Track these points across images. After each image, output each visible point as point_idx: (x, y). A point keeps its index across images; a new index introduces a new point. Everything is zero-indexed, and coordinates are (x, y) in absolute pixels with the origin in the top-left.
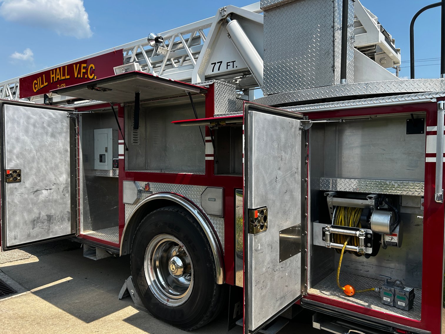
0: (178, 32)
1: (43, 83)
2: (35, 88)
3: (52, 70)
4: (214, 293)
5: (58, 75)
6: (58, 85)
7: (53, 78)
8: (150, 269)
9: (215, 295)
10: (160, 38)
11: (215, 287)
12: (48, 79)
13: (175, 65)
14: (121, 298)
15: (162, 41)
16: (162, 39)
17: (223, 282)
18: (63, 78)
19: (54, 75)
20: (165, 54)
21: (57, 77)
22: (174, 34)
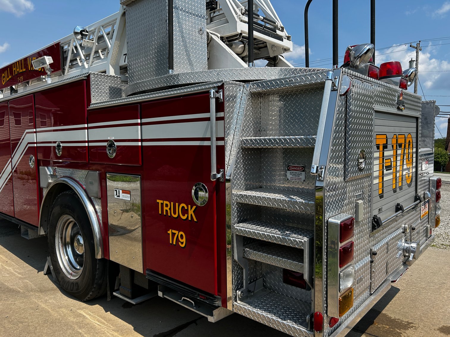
0: (100, 25)
1: (8, 77)
2: (4, 81)
3: (14, 64)
4: (97, 267)
5: (18, 68)
6: (18, 78)
7: (15, 71)
8: (60, 246)
9: (98, 269)
10: (84, 31)
11: (98, 261)
12: (11, 73)
13: (102, 57)
14: (45, 273)
15: (87, 34)
16: (87, 32)
17: (102, 257)
18: (21, 71)
19: (15, 68)
20: (92, 46)
21: (18, 70)
22: (97, 27)
